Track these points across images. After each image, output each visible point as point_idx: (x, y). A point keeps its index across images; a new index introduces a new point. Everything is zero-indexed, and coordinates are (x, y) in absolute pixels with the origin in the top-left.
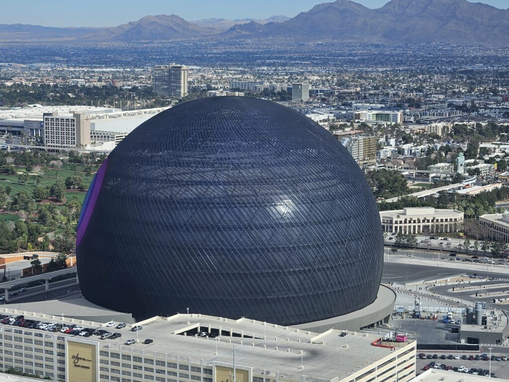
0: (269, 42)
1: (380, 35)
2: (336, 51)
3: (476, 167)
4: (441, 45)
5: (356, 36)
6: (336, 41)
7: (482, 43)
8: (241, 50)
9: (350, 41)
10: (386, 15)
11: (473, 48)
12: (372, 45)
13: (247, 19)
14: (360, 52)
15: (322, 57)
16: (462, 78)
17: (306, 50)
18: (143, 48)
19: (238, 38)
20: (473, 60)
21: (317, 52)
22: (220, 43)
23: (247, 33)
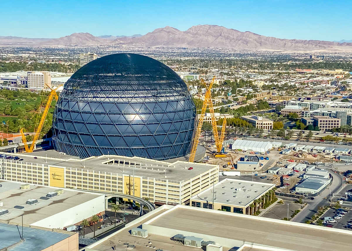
0: (134, 47)
1: (186, 43)
2: (165, 51)
3: (236, 97)
4: (214, 49)
5: (175, 44)
6: (165, 46)
7: (233, 48)
8: (120, 50)
9: (172, 46)
10: (189, 34)
11: (229, 50)
12: (182, 48)
13: (123, 36)
14: (176, 51)
15: (159, 53)
16: (225, 62)
17: (151, 50)
18: (73, 48)
19: (118, 45)
20: (230, 55)
21: (156, 51)
22: (110, 46)
23: (123, 42)
